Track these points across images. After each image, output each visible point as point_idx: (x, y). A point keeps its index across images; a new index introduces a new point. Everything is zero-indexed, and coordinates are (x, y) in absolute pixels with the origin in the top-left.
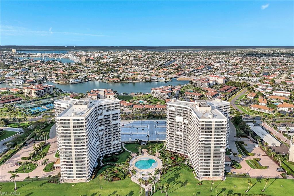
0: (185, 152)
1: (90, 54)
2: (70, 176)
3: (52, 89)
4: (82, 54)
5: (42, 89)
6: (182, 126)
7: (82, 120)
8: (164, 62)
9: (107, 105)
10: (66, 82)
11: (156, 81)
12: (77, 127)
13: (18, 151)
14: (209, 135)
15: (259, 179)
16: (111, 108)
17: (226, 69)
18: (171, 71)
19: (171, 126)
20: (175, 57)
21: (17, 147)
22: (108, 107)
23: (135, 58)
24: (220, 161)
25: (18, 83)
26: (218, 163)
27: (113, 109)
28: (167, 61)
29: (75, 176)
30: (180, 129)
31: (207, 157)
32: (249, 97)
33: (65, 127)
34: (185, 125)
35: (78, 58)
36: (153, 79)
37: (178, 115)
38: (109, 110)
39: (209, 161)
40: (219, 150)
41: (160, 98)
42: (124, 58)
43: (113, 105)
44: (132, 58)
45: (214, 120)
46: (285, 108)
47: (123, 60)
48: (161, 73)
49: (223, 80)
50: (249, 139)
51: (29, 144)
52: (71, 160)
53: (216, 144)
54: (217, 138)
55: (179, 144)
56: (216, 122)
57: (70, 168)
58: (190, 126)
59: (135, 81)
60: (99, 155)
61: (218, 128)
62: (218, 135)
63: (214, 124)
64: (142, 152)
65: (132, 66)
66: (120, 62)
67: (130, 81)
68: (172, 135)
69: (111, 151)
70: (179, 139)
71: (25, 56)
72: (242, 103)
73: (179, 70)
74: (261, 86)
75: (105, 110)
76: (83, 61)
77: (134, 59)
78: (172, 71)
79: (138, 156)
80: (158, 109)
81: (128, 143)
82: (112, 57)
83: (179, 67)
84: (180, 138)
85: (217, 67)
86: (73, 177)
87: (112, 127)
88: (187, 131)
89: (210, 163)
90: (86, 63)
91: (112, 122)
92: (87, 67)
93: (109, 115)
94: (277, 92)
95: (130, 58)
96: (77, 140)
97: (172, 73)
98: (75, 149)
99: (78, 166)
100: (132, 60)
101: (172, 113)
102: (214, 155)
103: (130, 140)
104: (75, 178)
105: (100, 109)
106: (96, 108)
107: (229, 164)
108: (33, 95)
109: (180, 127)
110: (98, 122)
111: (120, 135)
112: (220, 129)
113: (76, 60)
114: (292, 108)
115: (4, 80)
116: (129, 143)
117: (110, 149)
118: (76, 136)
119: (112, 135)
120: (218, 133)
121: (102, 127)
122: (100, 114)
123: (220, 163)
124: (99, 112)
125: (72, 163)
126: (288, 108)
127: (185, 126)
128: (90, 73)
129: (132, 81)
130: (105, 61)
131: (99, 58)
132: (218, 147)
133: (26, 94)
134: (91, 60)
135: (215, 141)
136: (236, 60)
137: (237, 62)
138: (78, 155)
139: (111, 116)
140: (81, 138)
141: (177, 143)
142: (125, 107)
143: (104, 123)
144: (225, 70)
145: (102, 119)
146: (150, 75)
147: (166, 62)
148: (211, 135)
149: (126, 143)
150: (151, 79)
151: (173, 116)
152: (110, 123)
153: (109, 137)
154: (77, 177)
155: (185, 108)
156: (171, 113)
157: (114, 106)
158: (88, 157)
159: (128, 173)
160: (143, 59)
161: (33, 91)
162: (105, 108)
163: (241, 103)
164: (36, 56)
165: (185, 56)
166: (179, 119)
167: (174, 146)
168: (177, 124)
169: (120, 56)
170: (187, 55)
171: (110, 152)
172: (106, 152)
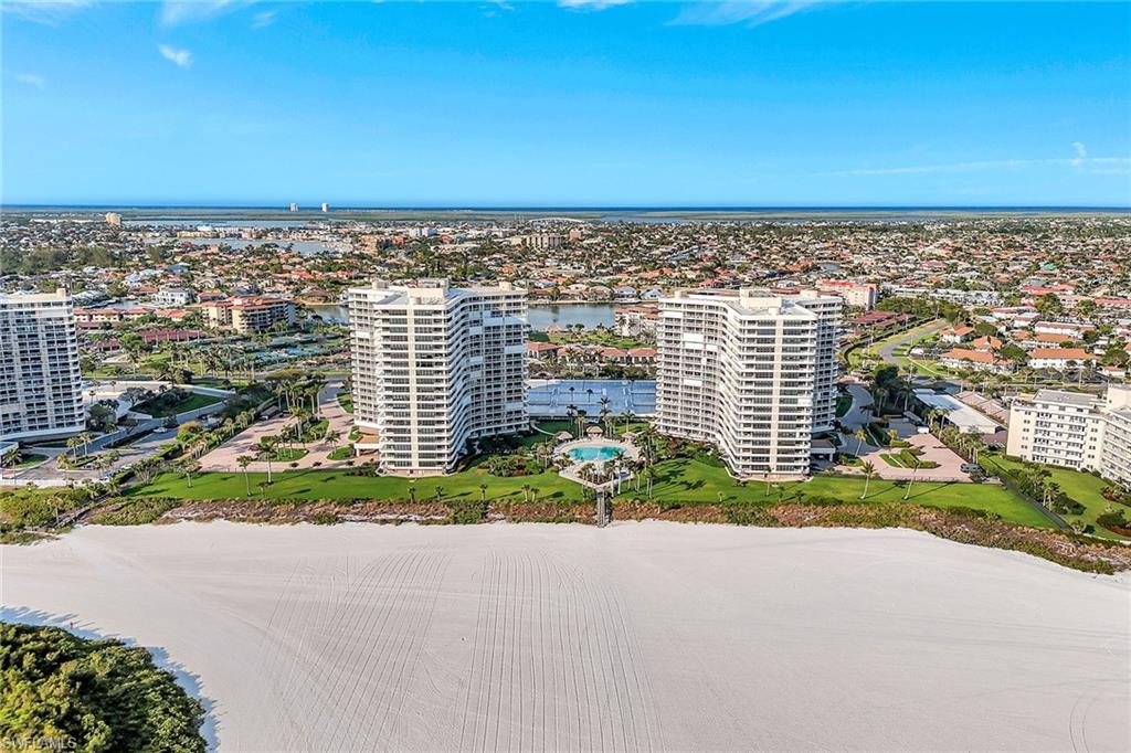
0: (709, 434)
1: (389, 229)
2: (403, 460)
3: (291, 309)
4: (357, 229)
5: (264, 307)
6: (700, 359)
7: (436, 312)
8: (664, 254)
9: (493, 298)
10: (326, 299)
11: (633, 300)
12: (425, 330)
13: (244, 429)
14: (766, 358)
15: (901, 483)
16: (504, 309)
17: (892, 271)
18: (689, 277)
19: (669, 363)
20: (709, 239)
21: (242, 417)
22: (494, 305)
23: (557, 240)
24: (798, 431)
25: (173, 300)
26: (791, 435)
27: (507, 312)
28: (674, 250)
29: (415, 460)
30: (694, 370)
31: (763, 418)
32: (945, 336)
33: (395, 330)
34: (710, 357)
35: (350, 240)
36: (623, 296)
37: (690, 328)
38: (498, 312)
39: (767, 430)
40: (795, 401)
41: (643, 338)
42: (516, 241)
43: (508, 301)
44: (546, 240)
45: (781, 319)
46: (1053, 361)
47: (514, 246)
48: (652, 282)
49: (867, 294)
50: (907, 420)
51: (270, 417)
52: (407, 419)
53: (787, 384)
54: (788, 367)
55: (692, 413)
56: (786, 323)
57: (403, 439)
58: (723, 358)
59: (558, 302)
60: (468, 434)
61: (792, 341)
62: (791, 358)
63: (780, 328)
64: (586, 434)
65: (547, 264)
66: (501, 251)
67: (543, 301)
68: (673, 389)
69: (500, 428)
70: (693, 399)
71: (157, 234)
72: (918, 351)
73: (716, 274)
74: (1002, 312)
75: (489, 313)
76: (371, 250)
77: (552, 243)
78: (691, 275)
79: (575, 441)
80: (637, 358)
81: (546, 421)
82: (471, 240)
83: (719, 265)
84: (696, 396)
85: (860, 265)
86: (409, 464)
87: (504, 360)
88: (712, 372)
89: (768, 435)
90: (380, 253)
91: (506, 348)
92: (387, 265)
93: (498, 327)
94: (1048, 327)
95: (539, 240)
96: (424, 365)
97: (692, 281)
98: (418, 390)
99: (424, 435)
100: (545, 246)
101: (674, 324)
102: (782, 414)
103: (552, 412)
104: (415, 466)
105: (474, 306)
106: (463, 301)
107: (827, 456)
108: (238, 323)
109: (693, 362)
110: (468, 342)
111: (525, 395)
112: (798, 343)
113: (344, 247)
114: (1078, 362)
115: (124, 294)
116: (550, 421)
117: (499, 422)
118: (421, 356)
119: (506, 383)
120: (792, 354)
121: (479, 360)
122: (475, 322)
123: (798, 435)
124: (474, 315)
125: (408, 427)
126: (1064, 361)
127: (708, 360)
128: (400, 278)
129: (548, 301)
130: (447, 248)
131: (423, 241)
132: (791, 393)
133: (212, 325)
134: (399, 246)
135: (783, 375)
136: (943, 246)
137: (941, 252)
138: (425, 406)
139: (504, 331)
140: (434, 360)
141: (686, 409)
142: (531, 356)
143: (483, 348)
144: (889, 274)
145: (478, 336)
146: (609, 285)
147: (669, 253)
148: (772, 358)
149: (541, 421)
150: (613, 296)
151: (677, 335)
152: (499, 350)
153: (497, 390)
154: (421, 464)
155: (711, 307)
156: (672, 326)
157: (509, 304)
158: (450, 414)
159: (551, 464)
160: (585, 246)
161: (236, 314)
162: (486, 306)
163: (914, 351)
164: (198, 234)
165: (747, 237)
166: (693, 340)
167: (678, 418)
168: (686, 354)
169: (500, 234)
170: (753, 233)
171: (500, 432)
172: (489, 430)
